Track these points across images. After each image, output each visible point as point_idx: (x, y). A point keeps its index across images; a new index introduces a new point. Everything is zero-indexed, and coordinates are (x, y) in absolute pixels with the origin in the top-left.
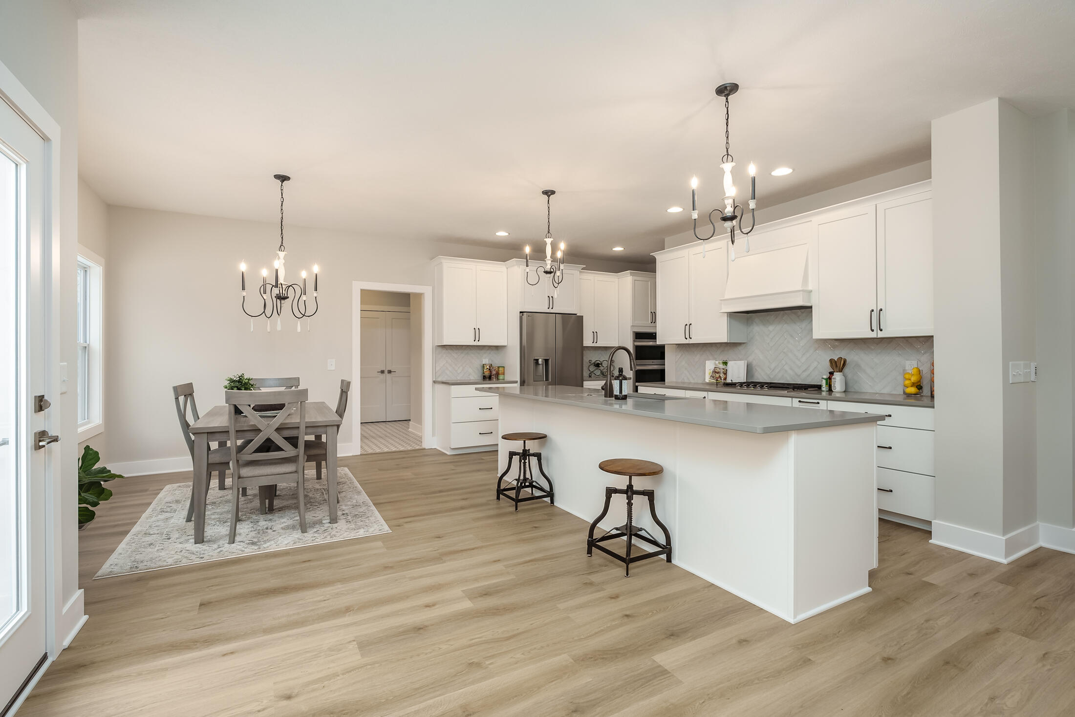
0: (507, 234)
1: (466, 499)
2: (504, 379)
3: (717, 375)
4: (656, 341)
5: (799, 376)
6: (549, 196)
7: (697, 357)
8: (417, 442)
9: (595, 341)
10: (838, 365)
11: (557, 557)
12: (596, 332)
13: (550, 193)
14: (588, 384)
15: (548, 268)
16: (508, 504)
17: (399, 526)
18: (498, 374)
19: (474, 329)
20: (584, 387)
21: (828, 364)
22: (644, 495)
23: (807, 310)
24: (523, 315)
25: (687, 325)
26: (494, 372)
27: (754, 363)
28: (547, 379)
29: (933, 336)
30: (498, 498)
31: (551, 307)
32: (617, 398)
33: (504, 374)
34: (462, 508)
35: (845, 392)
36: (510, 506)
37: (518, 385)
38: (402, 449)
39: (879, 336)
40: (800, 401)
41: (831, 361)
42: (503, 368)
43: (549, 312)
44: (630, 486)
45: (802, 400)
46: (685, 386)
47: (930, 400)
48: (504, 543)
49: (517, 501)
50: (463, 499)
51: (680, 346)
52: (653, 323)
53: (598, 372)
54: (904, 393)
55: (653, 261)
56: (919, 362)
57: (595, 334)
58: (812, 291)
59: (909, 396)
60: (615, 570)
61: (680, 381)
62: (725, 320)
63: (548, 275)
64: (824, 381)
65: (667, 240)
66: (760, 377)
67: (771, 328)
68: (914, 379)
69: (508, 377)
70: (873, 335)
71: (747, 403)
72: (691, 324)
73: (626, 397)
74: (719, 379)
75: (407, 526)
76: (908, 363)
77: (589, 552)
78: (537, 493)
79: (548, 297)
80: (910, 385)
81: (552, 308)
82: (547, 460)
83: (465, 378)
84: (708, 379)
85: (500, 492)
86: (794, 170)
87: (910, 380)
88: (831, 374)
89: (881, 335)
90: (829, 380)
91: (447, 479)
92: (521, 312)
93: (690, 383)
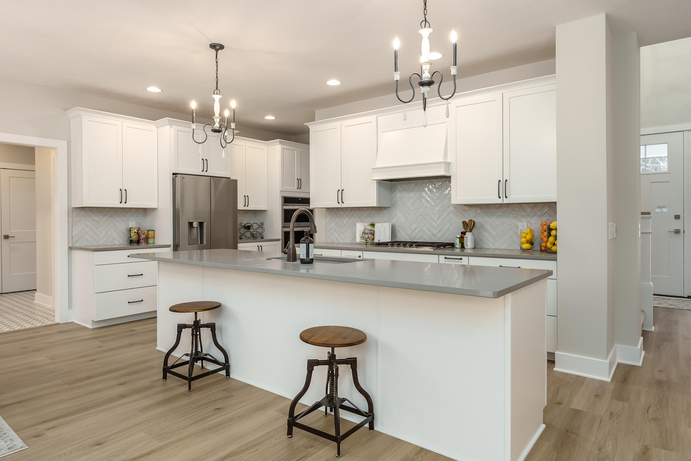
0: (160, 91)
1: (125, 383)
2: (154, 243)
3: (367, 236)
4: (309, 206)
5: (434, 235)
6: (217, 51)
7: (346, 220)
8: (47, 316)
9: (247, 205)
10: (469, 226)
11: (255, 446)
12: (247, 196)
13: (218, 47)
14: (242, 246)
15: (217, 126)
16: (179, 383)
17: (38, 436)
18: (147, 238)
19: (120, 190)
20: (239, 249)
21: (461, 225)
22: (347, 364)
23: (446, 179)
24: (176, 177)
25: (339, 190)
26: (143, 236)
27: (397, 225)
28: (202, 242)
29: (555, 203)
30: (165, 377)
31: (205, 169)
32: (303, 262)
33: (154, 238)
34: (122, 396)
35: (474, 248)
36: (181, 386)
37: (169, 250)
38: (28, 326)
39: (505, 202)
40: (446, 258)
41: (464, 223)
42: (153, 232)
43: (203, 175)
44: (332, 356)
45: (447, 257)
46: (335, 246)
47: (540, 253)
48: (186, 437)
49: (190, 379)
50: (121, 384)
51: (330, 210)
52: (299, 189)
53: (248, 234)
54: (521, 248)
55: (306, 131)
56: (528, 223)
57: (246, 197)
58: (450, 163)
59: (524, 250)
60: (323, 450)
61: (329, 241)
62: (374, 186)
63: (217, 134)
64: (458, 240)
65: (318, 112)
66: (402, 236)
67: (412, 195)
68: (528, 237)
69: (158, 242)
70: (500, 201)
71: (392, 260)
72: (343, 190)
73: (313, 261)
74: (368, 240)
75: (50, 434)
76: (520, 224)
77: (290, 433)
78: (211, 367)
79: (203, 159)
80: (526, 242)
81: (206, 171)
82: (221, 330)
83: (109, 244)
84: (358, 240)
85: (167, 370)
86: (443, 55)
87: (526, 238)
88: (464, 233)
89: (506, 201)
90: (462, 239)
91: (95, 360)
92: (173, 174)
93: (339, 243)
